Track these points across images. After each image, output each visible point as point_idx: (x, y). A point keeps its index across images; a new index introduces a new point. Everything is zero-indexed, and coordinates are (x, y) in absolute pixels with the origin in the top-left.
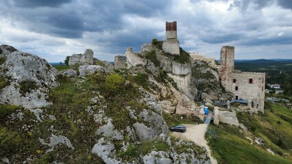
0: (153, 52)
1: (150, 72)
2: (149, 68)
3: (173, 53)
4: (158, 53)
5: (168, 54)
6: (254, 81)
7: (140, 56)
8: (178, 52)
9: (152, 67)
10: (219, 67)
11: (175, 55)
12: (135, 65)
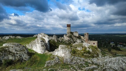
0: (71, 36)
1: (71, 42)
2: (71, 41)
3: (76, 36)
4: (72, 36)
5: (75, 36)
6: (95, 44)
7: (68, 37)
8: (78, 36)
9: (72, 40)
10: (85, 39)
11: (77, 37)
12: (67, 39)
